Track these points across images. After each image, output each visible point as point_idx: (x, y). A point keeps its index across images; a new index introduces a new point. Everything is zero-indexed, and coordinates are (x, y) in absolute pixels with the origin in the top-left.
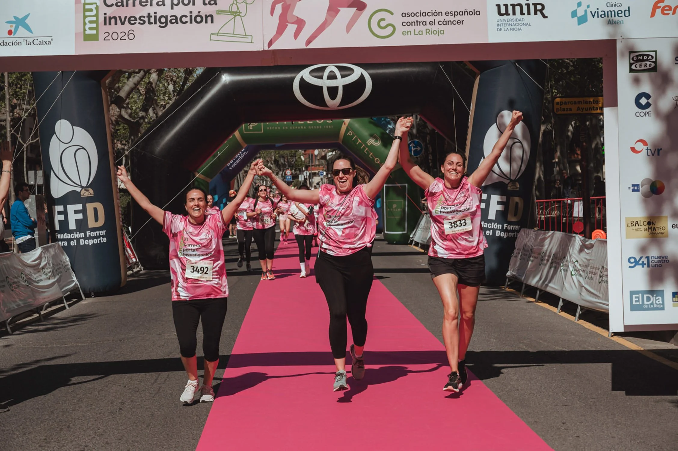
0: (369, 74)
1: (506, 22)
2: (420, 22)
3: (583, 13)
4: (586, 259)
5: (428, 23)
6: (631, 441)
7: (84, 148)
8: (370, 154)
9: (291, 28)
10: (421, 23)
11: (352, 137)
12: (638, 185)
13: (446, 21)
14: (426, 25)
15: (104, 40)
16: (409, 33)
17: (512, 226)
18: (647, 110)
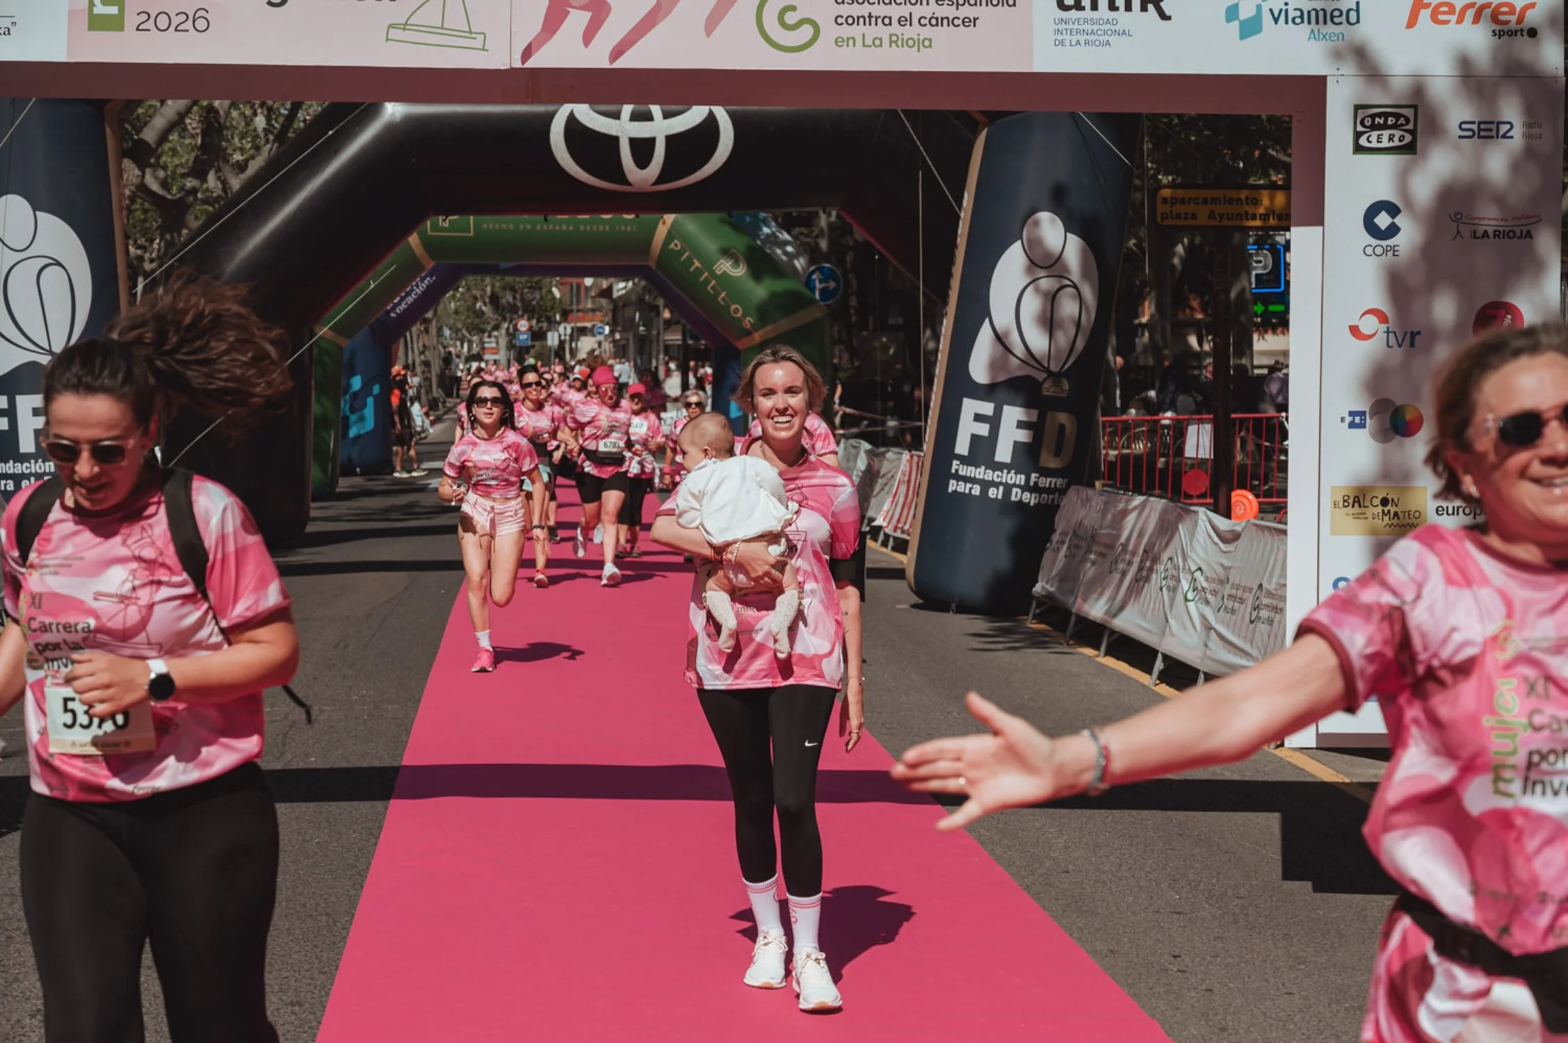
0: (727, 111)
1: (1076, 26)
2: (877, 18)
3: (1253, 12)
4: (1222, 565)
5: (895, 21)
6: (1330, 1006)
7: (59, 264)
8: (720, 294)
9: (577, 20)
10: (880, 21)
11: (680, 253)
12: (1362, 414)
13: (937, 19)
14: (890, 24)
15: (137, 29)
16: (851, 42)
17: (1049, 480)
18: (1391, 242)
